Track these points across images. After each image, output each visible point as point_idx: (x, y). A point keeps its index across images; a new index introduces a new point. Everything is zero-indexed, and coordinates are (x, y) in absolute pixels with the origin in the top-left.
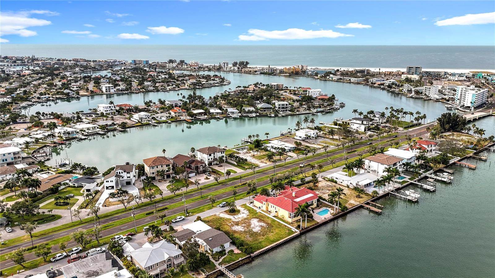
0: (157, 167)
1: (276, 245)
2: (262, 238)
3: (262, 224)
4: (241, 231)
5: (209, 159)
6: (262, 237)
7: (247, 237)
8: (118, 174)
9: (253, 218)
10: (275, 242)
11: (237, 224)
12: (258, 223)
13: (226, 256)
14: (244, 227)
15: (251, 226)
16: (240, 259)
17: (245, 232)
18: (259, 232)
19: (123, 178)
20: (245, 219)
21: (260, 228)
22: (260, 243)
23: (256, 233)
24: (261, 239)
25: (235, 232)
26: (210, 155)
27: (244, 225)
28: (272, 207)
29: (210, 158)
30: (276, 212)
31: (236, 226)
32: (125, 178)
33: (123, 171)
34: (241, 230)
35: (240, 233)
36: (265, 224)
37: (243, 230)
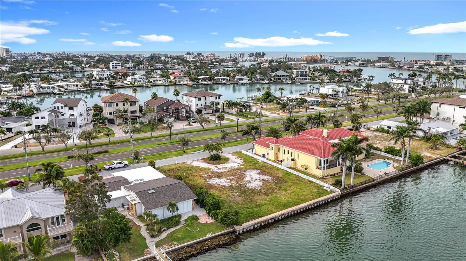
0: (117, 105)
1: (292, 211)
2: (264, 200)
3: (266, 177)
4: (225, 186)
5: (197, 105)
6: (264, 196)
7: (234, 195)
8: (57, 109)
9: (249, 169)
10: (290, 207)
11: (219, 175)
12: (259, 176)
13: (178, 227)
14: (231, 180)
15: (245, 180)
16: (209, 235)
17: (231, 188)
18: (259, 188)
19: (63, 115)
20: (237, 169)
21: (261, 184)
22: (259, 206)
23: (253, 191)
24: (261, 200)
25: (212, 186)
26: (199, 99)
27: (231, 177)
28: (286, 152)
29: (199, 103)
30: (293, 160)
31: (216, 178)
32: (67, 116)
33: (63, 106)
34: (225, 184)
35: (222, 188)
36: (271, 178)
37: (228, 185)
